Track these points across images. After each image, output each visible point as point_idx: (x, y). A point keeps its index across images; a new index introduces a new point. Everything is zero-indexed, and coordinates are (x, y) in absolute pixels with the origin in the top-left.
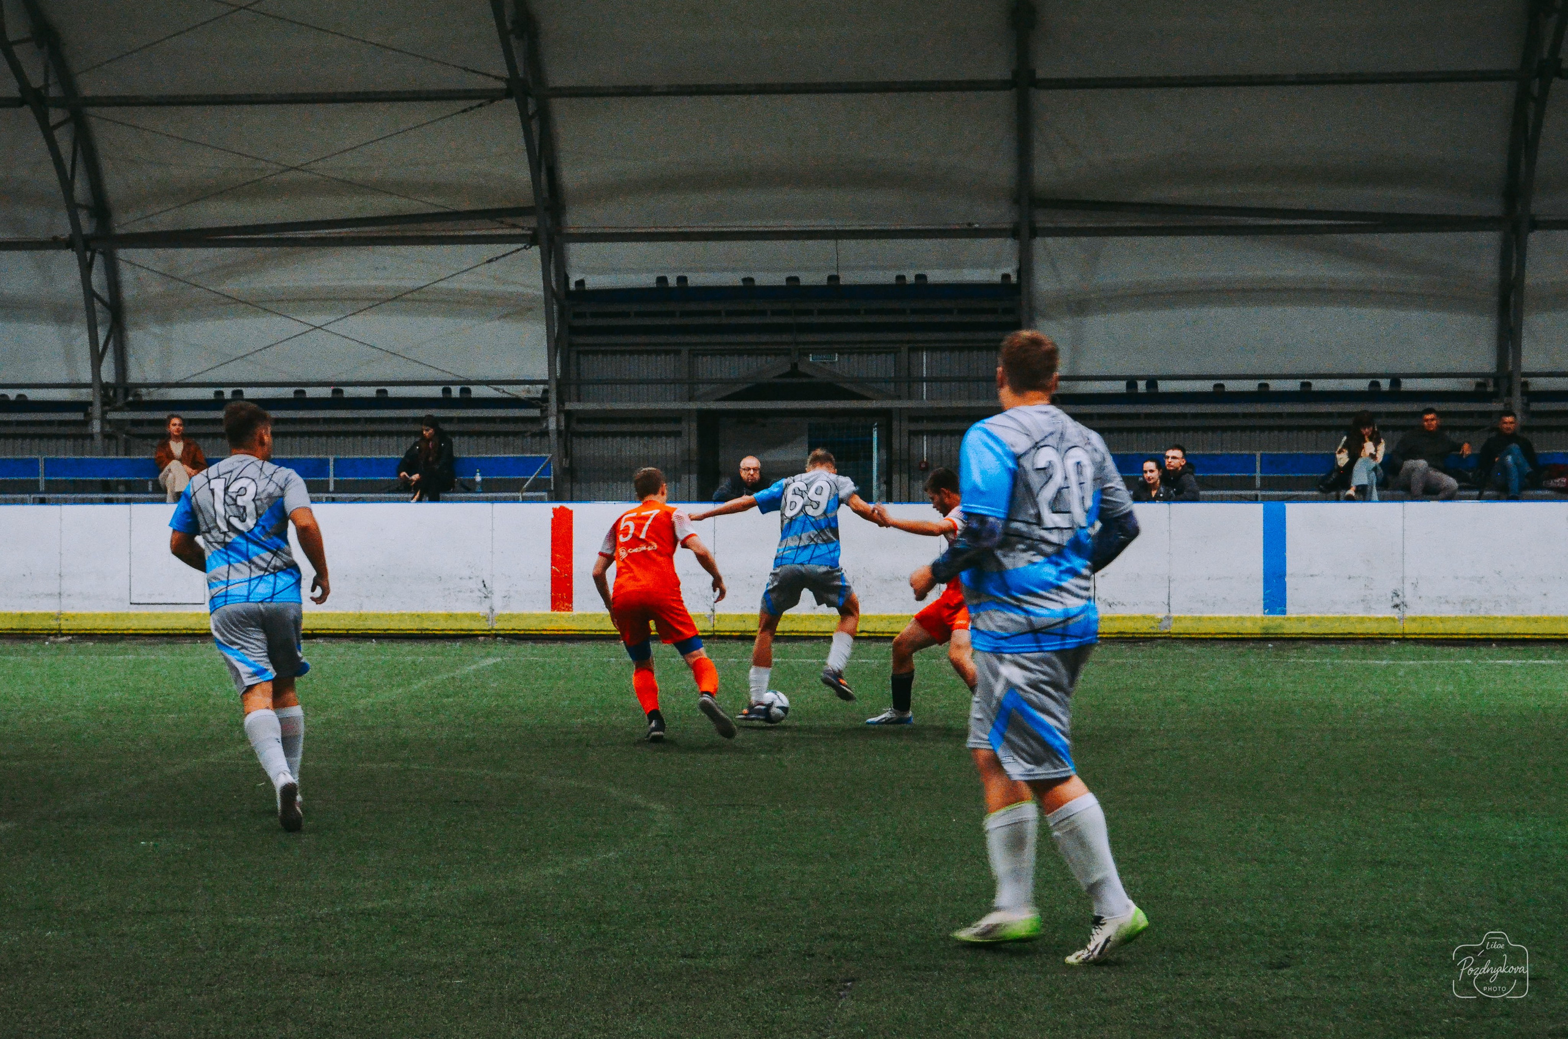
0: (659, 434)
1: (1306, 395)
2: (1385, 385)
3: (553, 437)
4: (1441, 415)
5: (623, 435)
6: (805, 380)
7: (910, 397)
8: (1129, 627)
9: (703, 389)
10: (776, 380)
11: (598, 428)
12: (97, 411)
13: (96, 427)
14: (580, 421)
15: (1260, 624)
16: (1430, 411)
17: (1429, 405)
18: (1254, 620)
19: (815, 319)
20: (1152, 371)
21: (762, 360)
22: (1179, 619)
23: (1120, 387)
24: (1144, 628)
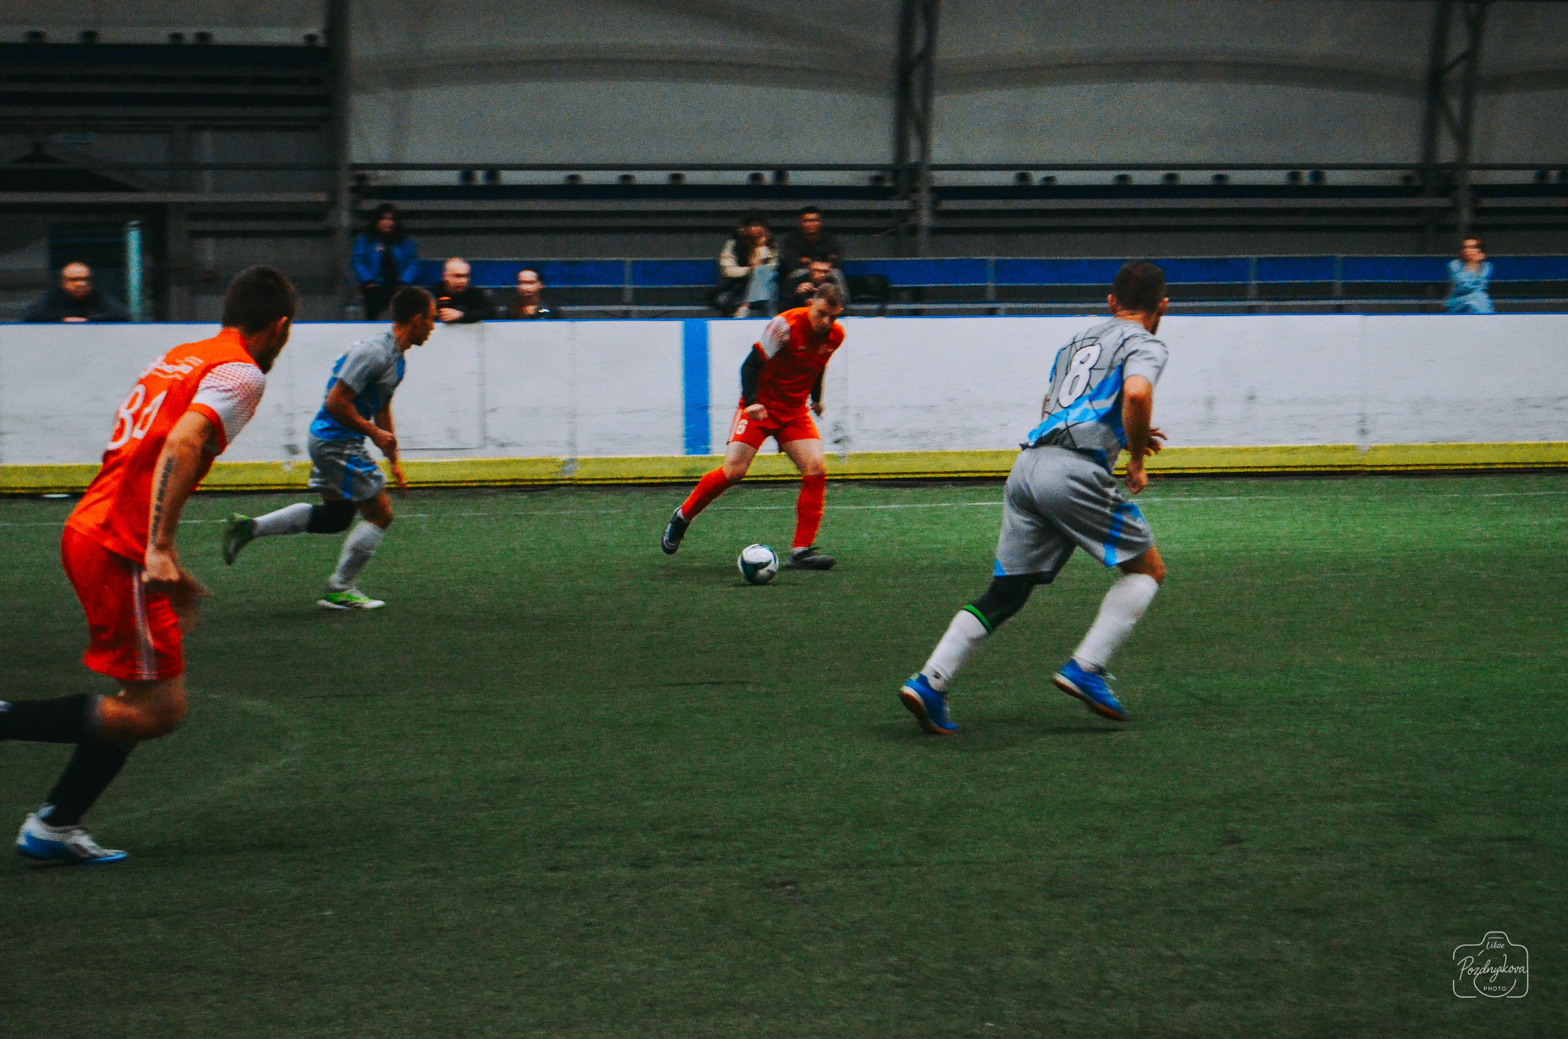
1: (676, 189)
2: (768, 177)
4: (825, 214)
7: (190, 189)
8: (526, 473)
15: (683, 466)
16: (811, 210)
17: (808, 203)
18: (673, 461)
20: (491, 159)
22: (585, 462)
23: (452, 178)
24: (543, 473)
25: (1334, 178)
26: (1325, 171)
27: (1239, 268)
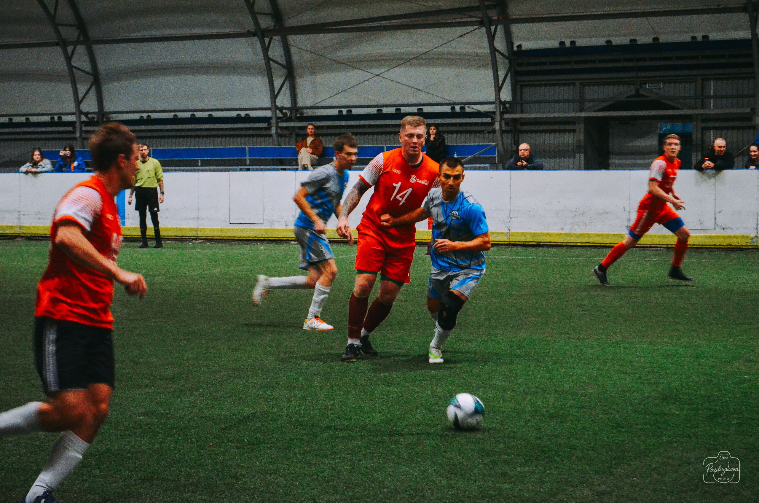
0: (564, 131)
3: (498, 134)
5: (545, 131)
6: (645, 99)
7: (703, 107)
9: (588, 105)
10: (628, 99)
11: (534, 128)
12: (273, 122)
13: (273, 131)
14: (522, 124)
19: (648, 63)
21: (621, 87)
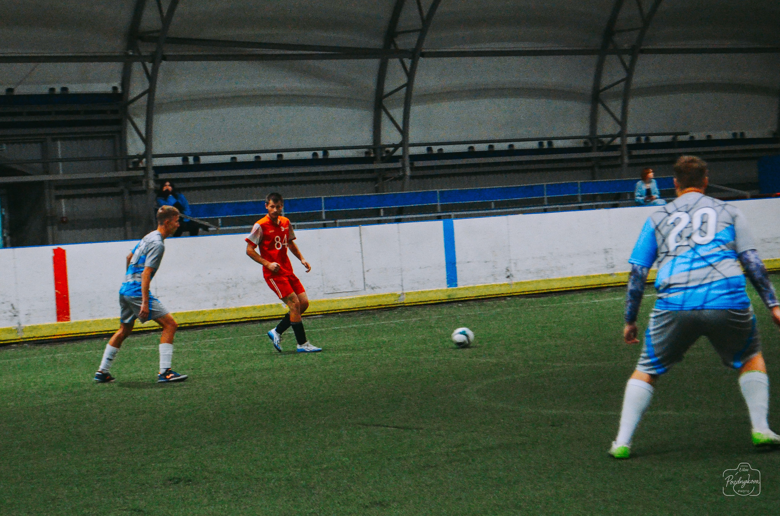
2: (320, 154)
15: (446, 294)
18: (443, 292)
23: (177, 161)
24: (391, 301)
25: (558, 144)
26: (553, 141)
27: (539, 190)
